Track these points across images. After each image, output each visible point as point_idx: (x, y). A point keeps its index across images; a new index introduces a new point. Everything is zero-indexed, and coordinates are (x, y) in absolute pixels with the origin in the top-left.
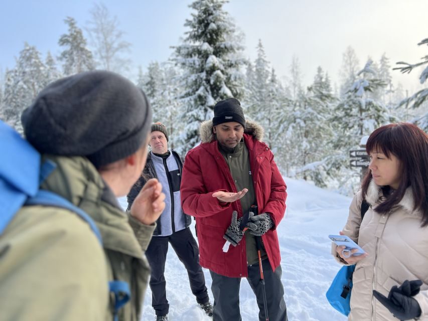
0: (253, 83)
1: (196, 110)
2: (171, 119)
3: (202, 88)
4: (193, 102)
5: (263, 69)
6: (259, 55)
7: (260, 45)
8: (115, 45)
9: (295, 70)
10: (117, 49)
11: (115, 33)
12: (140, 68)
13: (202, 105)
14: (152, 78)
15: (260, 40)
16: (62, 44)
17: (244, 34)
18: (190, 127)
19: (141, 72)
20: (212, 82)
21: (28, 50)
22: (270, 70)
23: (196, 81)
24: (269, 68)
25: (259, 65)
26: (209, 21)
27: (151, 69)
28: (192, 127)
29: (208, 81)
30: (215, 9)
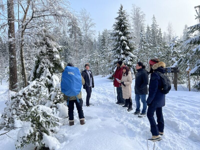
0: (150, 36)
1: (117, 55)
2: (110, 57)
3: (119, 47)
4: (116, 52)
5: (156, 29)
6: (153, 22)
7: (154, 18)
8: (89, 25)
9: (170, 29)
10: (90, 26)
11: (89, 19)
12: (99, 32)
13: (119, 53)
14: (104, 37)
15: (154, 15)
16: (69, 26)
17: (145, 15)
18: (115, 61)
19: (100, 34)
20: (122, 45)
21: (56, 29)
22: (159, 29)
23: (117, 45)
24: (158, 28)
25: (153, 27)
26: (122, 24)
27: (103, 34)
28: (115, 60)
29: (121, 44)
30: (124, 19)
